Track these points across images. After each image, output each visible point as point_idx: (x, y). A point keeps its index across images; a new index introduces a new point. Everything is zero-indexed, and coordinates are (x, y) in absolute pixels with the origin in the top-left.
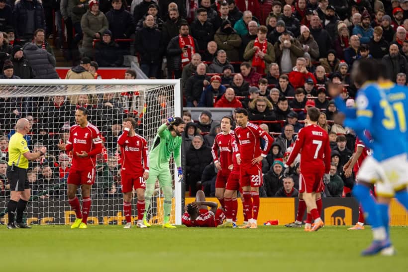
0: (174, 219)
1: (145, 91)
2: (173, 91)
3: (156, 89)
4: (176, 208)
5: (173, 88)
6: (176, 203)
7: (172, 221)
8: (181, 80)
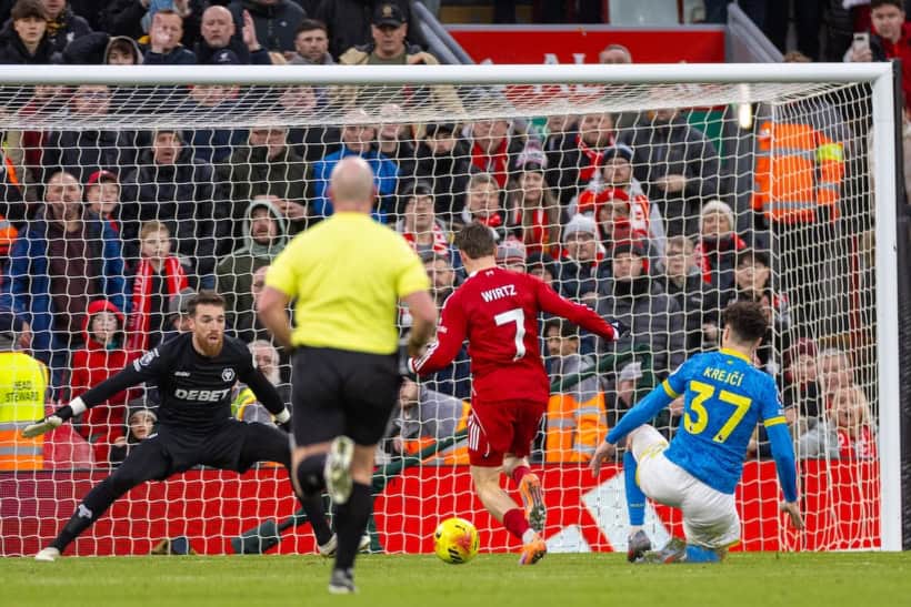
0: (877, 533)
1: (774, 104)
2: (870, 101)
3: (812, 95)
4: (882, 495)
5: (870, 92)
6: (882, 480)
7: (871, 539)
8: (894, 67)
